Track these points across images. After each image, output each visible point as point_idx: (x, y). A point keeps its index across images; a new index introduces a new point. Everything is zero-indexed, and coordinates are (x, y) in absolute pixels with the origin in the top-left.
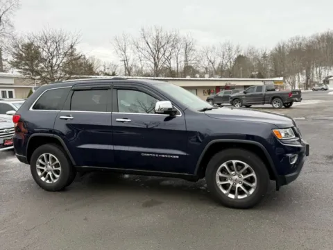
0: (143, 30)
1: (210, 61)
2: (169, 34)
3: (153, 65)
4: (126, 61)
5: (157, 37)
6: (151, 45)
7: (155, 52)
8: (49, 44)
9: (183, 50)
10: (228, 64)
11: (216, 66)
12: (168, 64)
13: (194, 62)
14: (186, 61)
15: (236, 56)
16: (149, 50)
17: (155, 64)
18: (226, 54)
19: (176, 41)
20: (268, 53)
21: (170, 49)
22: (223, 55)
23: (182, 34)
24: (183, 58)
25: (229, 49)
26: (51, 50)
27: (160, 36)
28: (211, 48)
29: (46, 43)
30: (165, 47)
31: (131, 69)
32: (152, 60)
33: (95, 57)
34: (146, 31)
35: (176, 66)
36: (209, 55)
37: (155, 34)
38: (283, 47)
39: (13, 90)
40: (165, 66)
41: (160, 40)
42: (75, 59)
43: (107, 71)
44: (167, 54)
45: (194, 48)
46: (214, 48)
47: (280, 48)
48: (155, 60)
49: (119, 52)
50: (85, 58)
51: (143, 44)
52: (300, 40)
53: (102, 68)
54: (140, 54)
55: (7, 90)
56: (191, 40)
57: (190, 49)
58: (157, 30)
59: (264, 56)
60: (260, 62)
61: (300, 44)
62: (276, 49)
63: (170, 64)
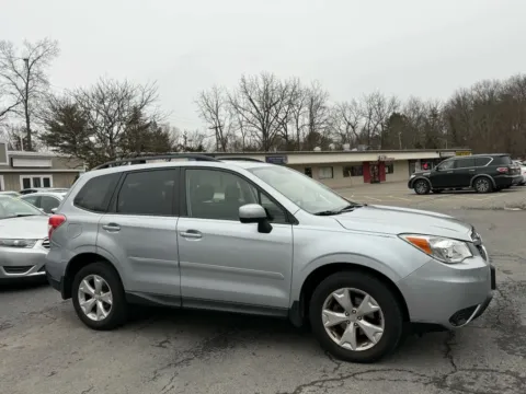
0: (243, 80)
1: (349, 124)
2: (284, 85)
3: (260, 133)
4: (218, 128)
5: (266, 90)
6: (256, 103)
7: (262, 112)
8: (106, 104)
9: (306, 109)
10: (379, 126)
11: (358, 131)
12: (283, 130)
13: (323, 126)
14: (312, 124)
15: (390, 114)
16: (254, 110)
17: (264, 131)
18: (374, 112)
19: (295, 95)
20: (439, 109)
21: (286, 108)
22: (370, 114)
23: (305, 84)
24: (307, 121)
25: (379, 104)
26: (111, 113)
27: (269, 88)
28: (350, 103)
29: (102, 102)
30: (278, 105)
31: (226, 141)
32: (259, 125)
33: (171, 125)
34: (248, 81)
35: (295, 131)
36: (347, 114)
37: (262, 86)
38: (464, 98)
39: (50, 177)
40: (279, 133)
41: (270, 95)
42: (140, 129)
43: (188, 145)
44: (281, 116)
45: (323, 105)
46: (355, 104)
47: (458, 100)
48: (263, 125)
49: (208, 114)
50: (155, 126)
51: (243, 102)
52: (491, 87)
53: (181, 141)
54: (240, 116)
55: (42, 177)
56: (318, 93)
57: (318, 106)
58: (265, 80)
59: (434, 114)
60: (427, 123)
61: (491, 93)
62: (452, 102)
63: (286, 130)
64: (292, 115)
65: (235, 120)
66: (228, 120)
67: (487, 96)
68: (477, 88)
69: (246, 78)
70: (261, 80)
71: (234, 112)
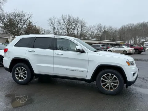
0: (63, 16)
1: (92, 32)
2: (74, 19)
3: (66, 32)
4: (54, 29)
5: (69, 19)
6: (66, 23)
7: (68, 26)
9: (80, 26)
10: (100, 33)
11: (94, 34)
12: (73, 32)
13: (85, 32)
15: (103, 30)
16: (65, 25)
17: (67, 31)
18: (99, 29)
19: (77, 22)
20: (117, 30)
21: (75, 25)
22: (98, 30)
23: (81, 19)
24: (80, 30)
25: (101, 27)
28: (93, 26)
30: (72, 24)
31: (56, 33)
32: (66, 30)
33: (41, 27)
35: (77, 33)
36: (92, 29)
37: (68, 18)
38: (124, 28)
40: (72, 32)
41: (70, 21)
42: (31, 27)
43: (45, 33)
44: (73, 27)
45: (85, 26)
46: (94, 26)
48: (67, 29)
49: (51, 25)
50: (35, 27)
51: (62, 22)
52: (132, 25)
53: (43, 32)
54: (61, 26)
56: (84, 22)
57: (84, 26)
58: (69, 16)
59: (116, 31)
60: (113, 34)
61: (132, 27)
62: (121, 28)
63: (74, 32)
64: (76, 27)
65: (59, 27)
66: (57, 27)
67: (130, 28)
68: (128, 25)
69: (64, 15)
70: (68, 16)
71: (59, 25)
